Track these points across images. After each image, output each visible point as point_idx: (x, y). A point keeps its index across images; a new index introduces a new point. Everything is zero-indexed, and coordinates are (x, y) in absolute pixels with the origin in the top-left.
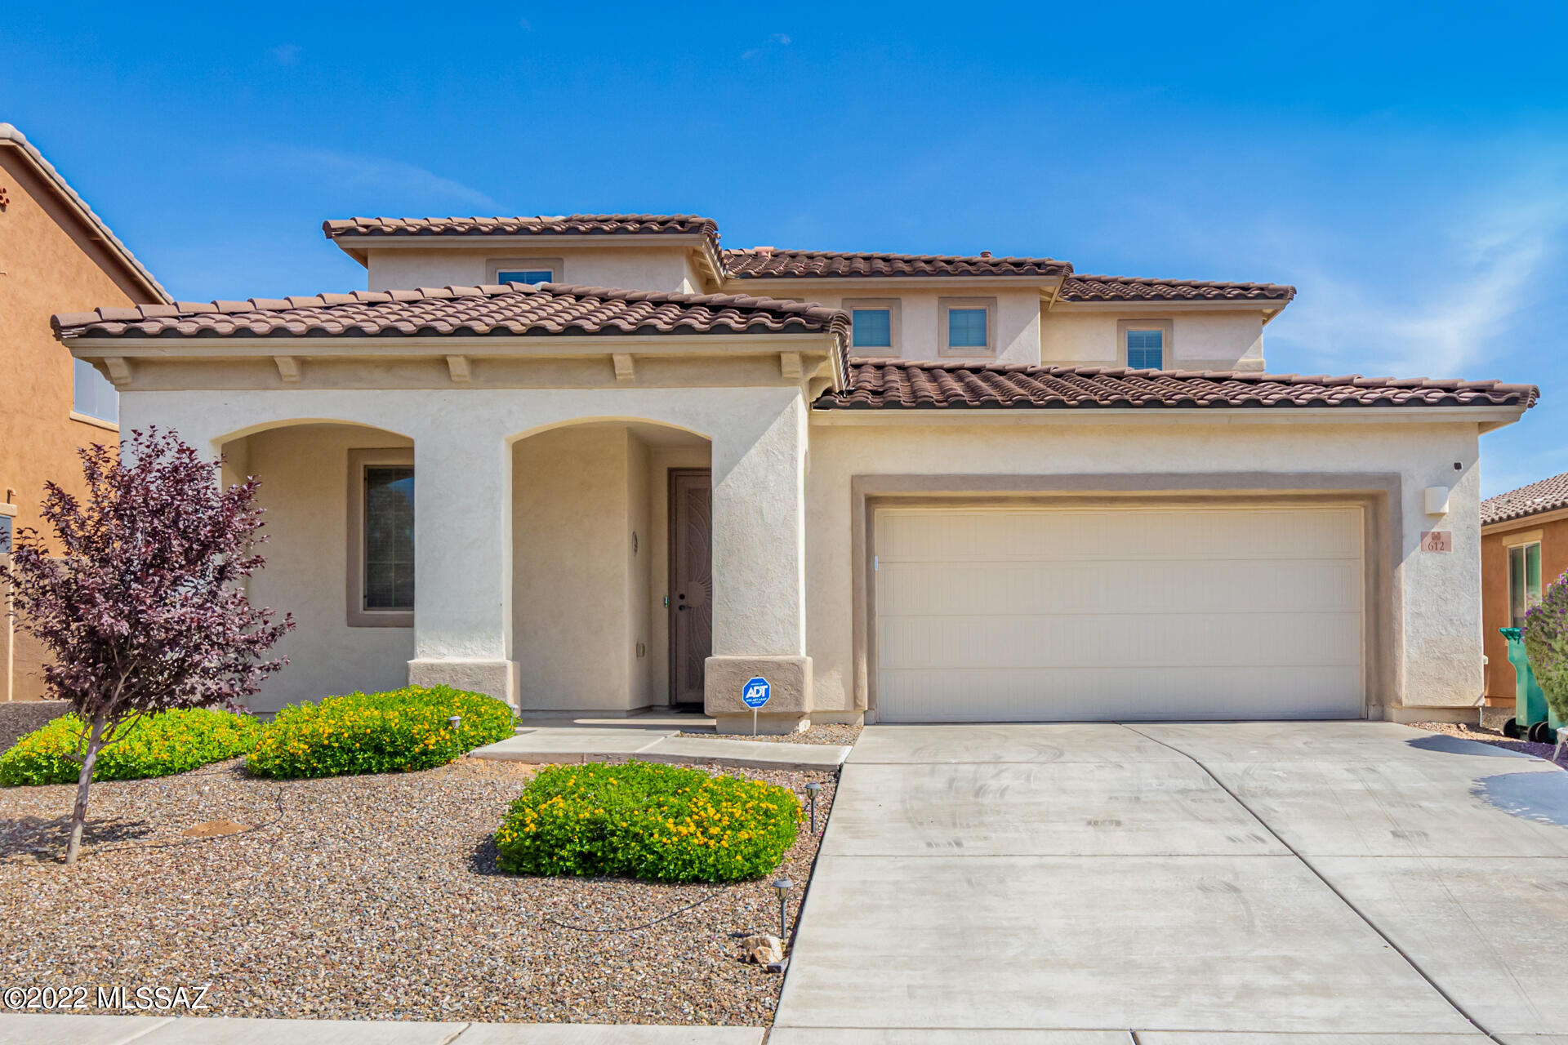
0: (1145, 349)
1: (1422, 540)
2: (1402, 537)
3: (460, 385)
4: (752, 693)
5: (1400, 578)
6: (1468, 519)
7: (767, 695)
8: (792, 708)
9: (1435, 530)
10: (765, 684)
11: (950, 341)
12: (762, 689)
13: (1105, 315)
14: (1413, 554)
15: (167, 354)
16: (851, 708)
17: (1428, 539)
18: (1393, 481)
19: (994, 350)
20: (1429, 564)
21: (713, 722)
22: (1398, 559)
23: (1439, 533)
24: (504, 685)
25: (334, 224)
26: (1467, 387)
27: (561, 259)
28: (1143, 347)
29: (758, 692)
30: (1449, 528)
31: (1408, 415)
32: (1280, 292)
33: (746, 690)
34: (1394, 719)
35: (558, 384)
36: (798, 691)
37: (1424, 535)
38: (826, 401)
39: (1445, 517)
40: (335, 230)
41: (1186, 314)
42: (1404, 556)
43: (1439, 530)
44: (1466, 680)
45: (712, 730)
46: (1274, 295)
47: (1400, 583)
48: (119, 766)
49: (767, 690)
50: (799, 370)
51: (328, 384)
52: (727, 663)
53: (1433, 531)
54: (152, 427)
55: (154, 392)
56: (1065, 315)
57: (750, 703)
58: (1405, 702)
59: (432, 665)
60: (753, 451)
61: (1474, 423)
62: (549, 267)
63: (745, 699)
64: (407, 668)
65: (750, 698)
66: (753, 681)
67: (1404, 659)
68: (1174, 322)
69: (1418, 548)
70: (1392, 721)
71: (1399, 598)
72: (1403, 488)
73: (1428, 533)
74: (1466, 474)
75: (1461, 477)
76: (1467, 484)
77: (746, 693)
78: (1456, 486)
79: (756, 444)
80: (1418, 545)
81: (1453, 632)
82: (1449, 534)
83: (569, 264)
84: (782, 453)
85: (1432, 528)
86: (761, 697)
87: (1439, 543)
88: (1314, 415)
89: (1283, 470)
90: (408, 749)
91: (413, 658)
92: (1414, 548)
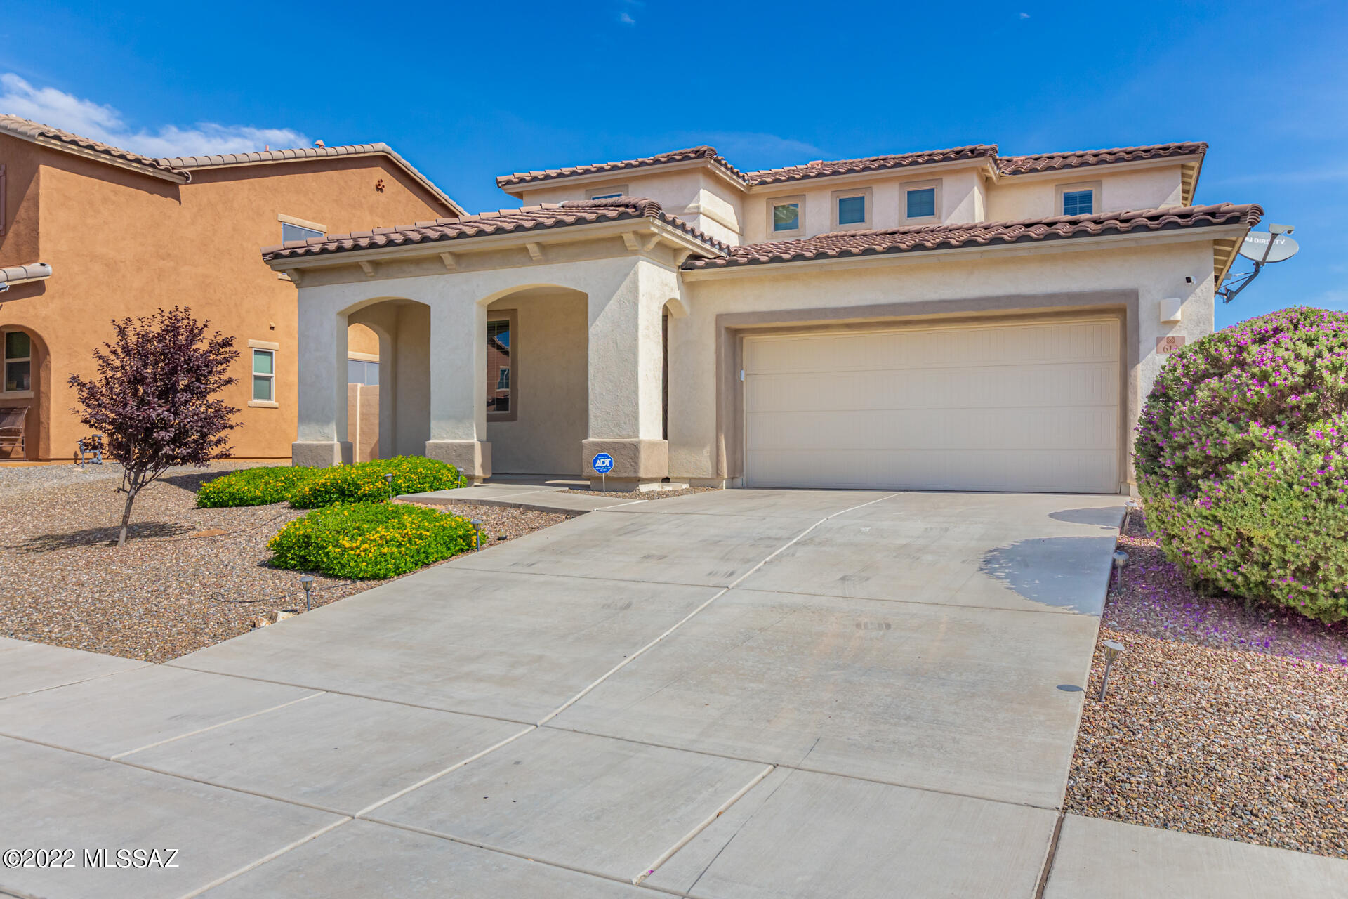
0: (1078, 206)
1: (1157, 345)
2: (1139, 343)
3: (450, 271)
4: (599, 463)
5: (1136, 376)
6: (1202, 325)
7: (611, 465)
8: (632, 475)
9: (1170, 335)
10: (609, 457)
11: (908, 214)
12: (607, 461)
13: (1045, 182)
14: (1148, 357)
15: (311, 265)
16: (715, 476)
17: (1164, 343)
18: (1132, 295)
19: (940, 218)
21: (589, 483)
22: (1137, 361)
23: (1173, 338)
24: (473, 457)
25: (500, 179)
26: (1201, 212)
28: (1076, 204)
29: (604, 463)
30: (1184, 333)
31: (1136, 240)
32: (1191, 149)
33: (595, 461)
35: (503, 266)
36: (635, 463)
37: (1159, 340)
38: (689, 264)
39: (1179, 324)
40: (501, 182)
41: (1112, 175)
42: (1140, 360)
43: (1174, 335)
45: (587, 488)
46: (1187, 151)
47: (1136, 380)
48: (241, 499)
49: (610, 462)
50: (636, 244)
51: (388, 277)
52: (594, 444)
53: (1168, 336)
54: (176, 306)
56: (1012, 186)
57: (598, 470)
59: (437, 444)
60: (612, 302)
61: (1208, 241)
62: (620, 191)
63: (595, 468)
64: (424, 446)
65: (598, 467)
66: (599, 456)
68: (1104, 183)
69: (1155, 351)
71: (1136, 393)
72: (1141, 301)
73: (1163, 338)
74: (1201, 286)
75: (1195, 289)
76: (1200, 294)
77: (595, 464)
78: (1190, 298)
79: (614, 297)
80: (1153, 349)
82: (1183, 338)
83: (632, 187)
84: (629, 302)
85: (1167, 334)
86: (606, 466)
87: (1173, 346)
89: (1033, 293)
90: (356, 493)
91: (429, 440)
92: (1150, 352)
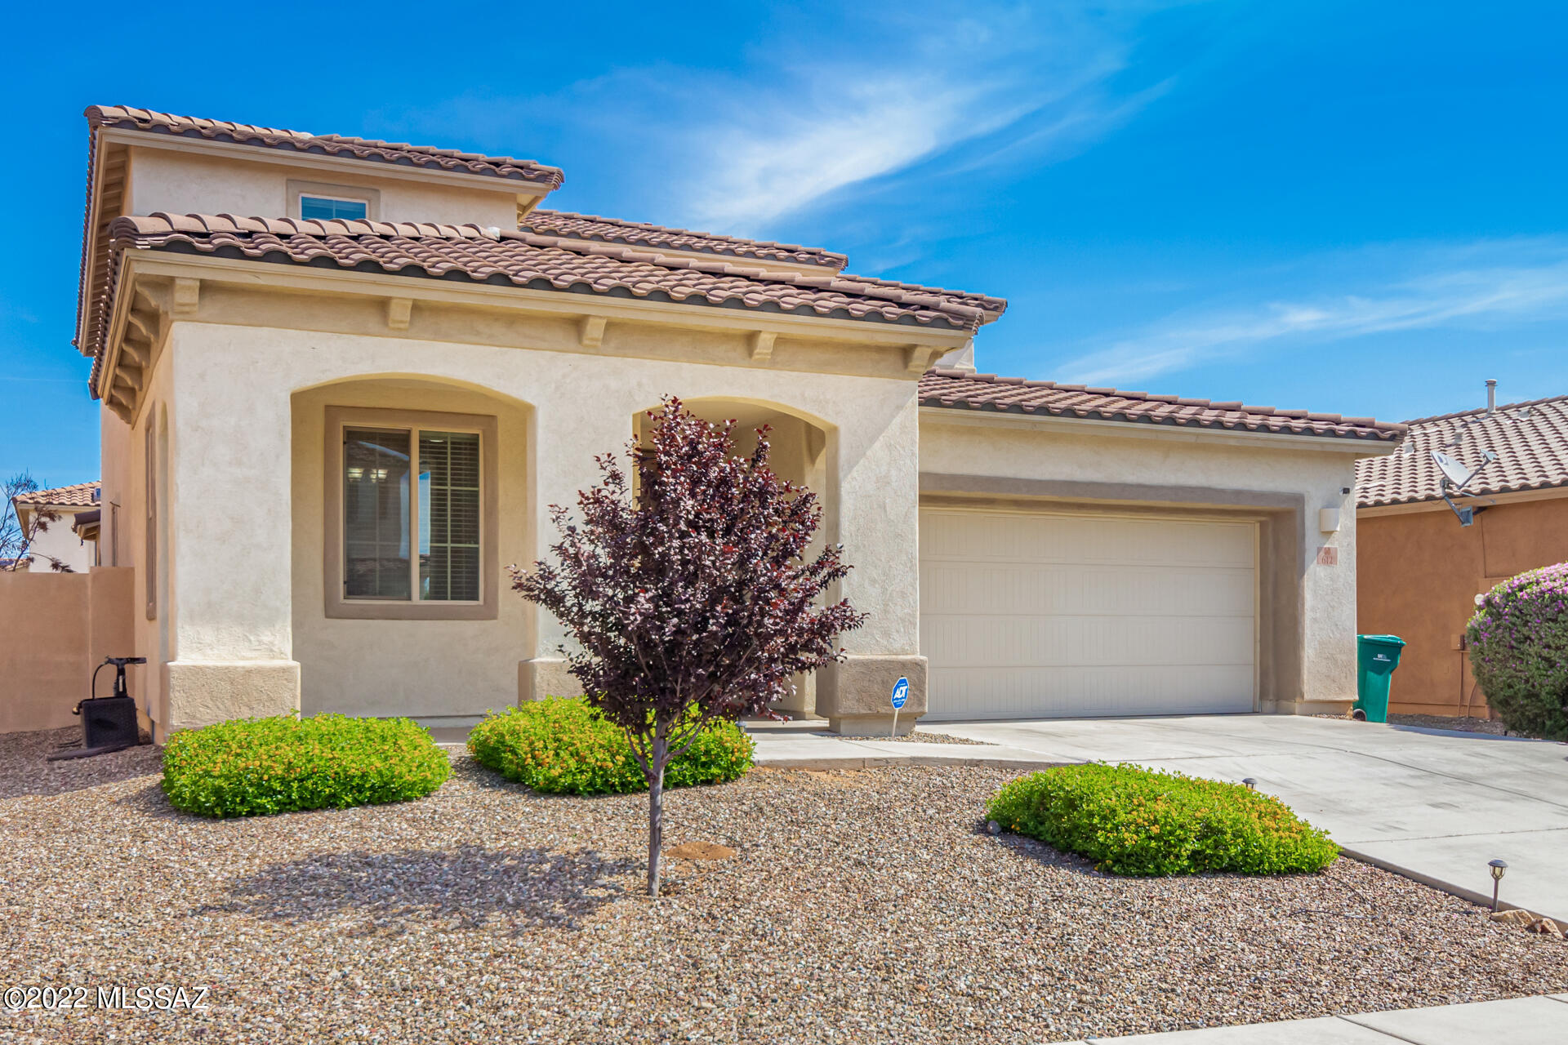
1: (1318, 554)
2: (1304, 550)
4: (897, 694)
5: (1303, 589)
6: (1349, 537)
7: (906, 695)
10: (906, 684)
12: (905, 689)
14: (1312, 566)
15: (262, 281)
17: (1322, 554)
18: (1299, 500)
20: (1322, 575)
22: (1302, 571)
23: (1329, 549)
27: (377, 191)
29: (902, 693)
30: (1336, 545)
33: (895, 691)
34: (1297, 712)
37: (1319, 550)
39: (1334, 535)
42: (1306, 568)
43: (1330, 546)
44: (1346, 677)
47: (1304, 593)
49: (907, 691)
51: (439, 336)
53: (1325, 546)
55: (222, 326)
57: (895, 704)
58: (1307, 697)
60: (877, 445)
62: (361, 198)
63: (893, 700)
65: (896, 699)
66: (899, 682)
67: (1306, 659)
69: (1316, 562)
70: (1295, 714)
71: (1303, 605)
72: (1306, 507)
73: (1322, 548)
74: (1349, 498)
77: (894, 695)
79: (881, 438)
80: (1315, 559)
81: (1338, 635)
82: (1336, 549)
83: (386, 197)
84: (903, 448)
85: (1325, 544)
86: (903, 698)
87: (1329, 557)
88: (1258, 439)
92: (1313, 561)
